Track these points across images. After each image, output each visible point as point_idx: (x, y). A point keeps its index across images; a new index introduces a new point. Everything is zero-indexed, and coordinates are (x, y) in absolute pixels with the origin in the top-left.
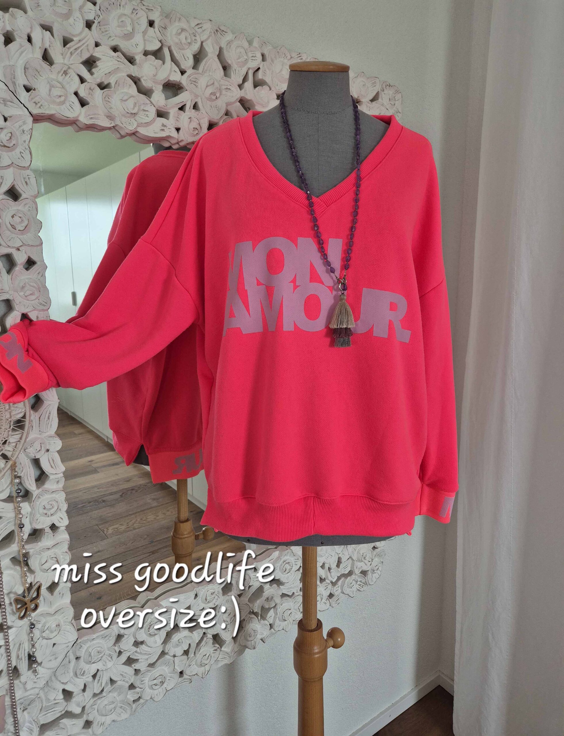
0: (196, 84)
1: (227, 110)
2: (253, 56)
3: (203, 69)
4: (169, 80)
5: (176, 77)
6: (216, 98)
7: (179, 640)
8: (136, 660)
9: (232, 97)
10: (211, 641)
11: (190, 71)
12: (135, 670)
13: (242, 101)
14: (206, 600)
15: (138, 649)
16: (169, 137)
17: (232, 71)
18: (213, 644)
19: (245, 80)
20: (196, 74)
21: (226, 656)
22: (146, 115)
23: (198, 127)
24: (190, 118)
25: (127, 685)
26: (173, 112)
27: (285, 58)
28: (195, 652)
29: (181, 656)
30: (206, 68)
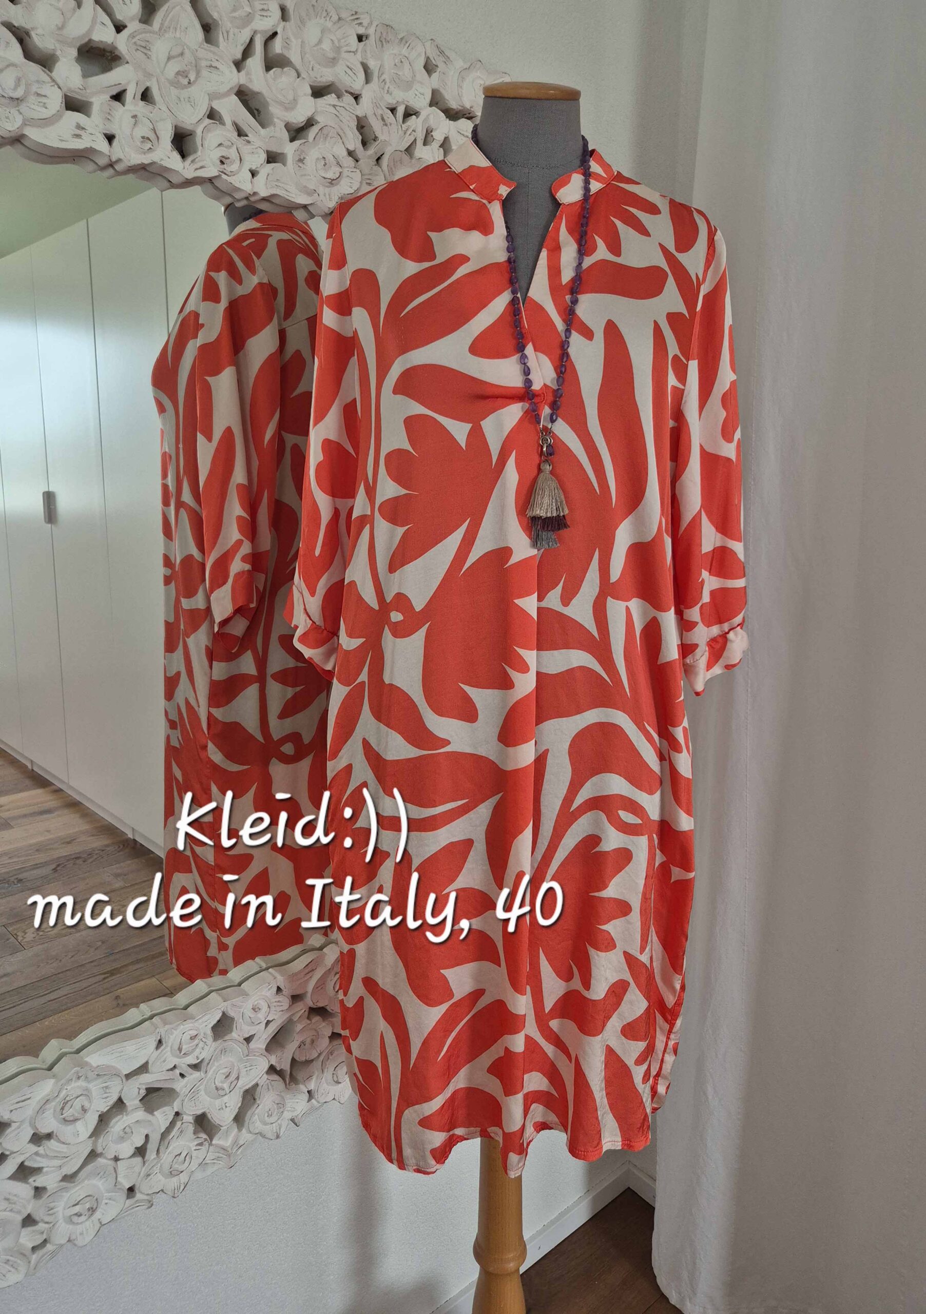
0: (150, 53)
1: (212, 108)
2: (263, 10)
3: (162, 24)
4: (90, 40)
5: (104, 35)
6: (189, 83)
7: (125, 1128)
8: (37, 1171)
9: (222, 83)
10: (191, 1128)
11: (133, 26)
12: (37, 1189)
13: (243, 95)
14: (180, 1049)
15: (41, 1148)
16: (91, 150)
17: (221, 33)
18: (195, 1133)
19: (247, 52)
20: (145, 32)
21: (221, 1155)
22: (42, 104)
23: (152, 136)
24: (135, 117)
25: (19, 1218)
26: (99, 102)
27: (328, 19)
28: (158, 1151)
29: (131, 1157)
30: (166, 24)
